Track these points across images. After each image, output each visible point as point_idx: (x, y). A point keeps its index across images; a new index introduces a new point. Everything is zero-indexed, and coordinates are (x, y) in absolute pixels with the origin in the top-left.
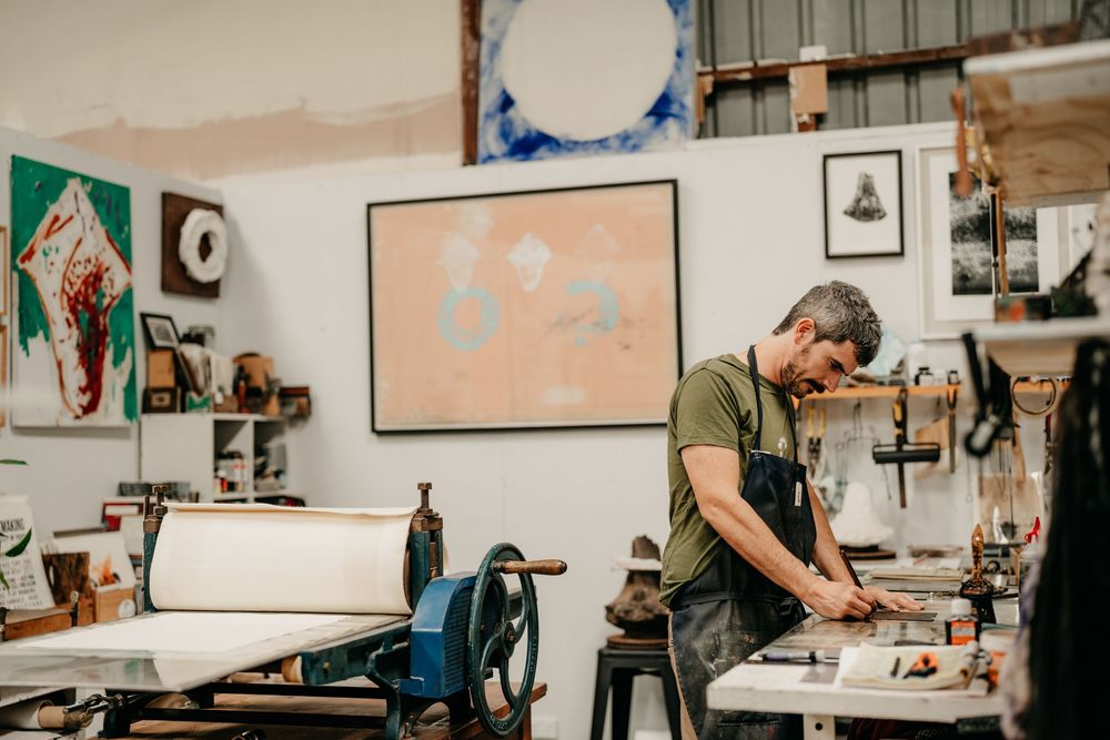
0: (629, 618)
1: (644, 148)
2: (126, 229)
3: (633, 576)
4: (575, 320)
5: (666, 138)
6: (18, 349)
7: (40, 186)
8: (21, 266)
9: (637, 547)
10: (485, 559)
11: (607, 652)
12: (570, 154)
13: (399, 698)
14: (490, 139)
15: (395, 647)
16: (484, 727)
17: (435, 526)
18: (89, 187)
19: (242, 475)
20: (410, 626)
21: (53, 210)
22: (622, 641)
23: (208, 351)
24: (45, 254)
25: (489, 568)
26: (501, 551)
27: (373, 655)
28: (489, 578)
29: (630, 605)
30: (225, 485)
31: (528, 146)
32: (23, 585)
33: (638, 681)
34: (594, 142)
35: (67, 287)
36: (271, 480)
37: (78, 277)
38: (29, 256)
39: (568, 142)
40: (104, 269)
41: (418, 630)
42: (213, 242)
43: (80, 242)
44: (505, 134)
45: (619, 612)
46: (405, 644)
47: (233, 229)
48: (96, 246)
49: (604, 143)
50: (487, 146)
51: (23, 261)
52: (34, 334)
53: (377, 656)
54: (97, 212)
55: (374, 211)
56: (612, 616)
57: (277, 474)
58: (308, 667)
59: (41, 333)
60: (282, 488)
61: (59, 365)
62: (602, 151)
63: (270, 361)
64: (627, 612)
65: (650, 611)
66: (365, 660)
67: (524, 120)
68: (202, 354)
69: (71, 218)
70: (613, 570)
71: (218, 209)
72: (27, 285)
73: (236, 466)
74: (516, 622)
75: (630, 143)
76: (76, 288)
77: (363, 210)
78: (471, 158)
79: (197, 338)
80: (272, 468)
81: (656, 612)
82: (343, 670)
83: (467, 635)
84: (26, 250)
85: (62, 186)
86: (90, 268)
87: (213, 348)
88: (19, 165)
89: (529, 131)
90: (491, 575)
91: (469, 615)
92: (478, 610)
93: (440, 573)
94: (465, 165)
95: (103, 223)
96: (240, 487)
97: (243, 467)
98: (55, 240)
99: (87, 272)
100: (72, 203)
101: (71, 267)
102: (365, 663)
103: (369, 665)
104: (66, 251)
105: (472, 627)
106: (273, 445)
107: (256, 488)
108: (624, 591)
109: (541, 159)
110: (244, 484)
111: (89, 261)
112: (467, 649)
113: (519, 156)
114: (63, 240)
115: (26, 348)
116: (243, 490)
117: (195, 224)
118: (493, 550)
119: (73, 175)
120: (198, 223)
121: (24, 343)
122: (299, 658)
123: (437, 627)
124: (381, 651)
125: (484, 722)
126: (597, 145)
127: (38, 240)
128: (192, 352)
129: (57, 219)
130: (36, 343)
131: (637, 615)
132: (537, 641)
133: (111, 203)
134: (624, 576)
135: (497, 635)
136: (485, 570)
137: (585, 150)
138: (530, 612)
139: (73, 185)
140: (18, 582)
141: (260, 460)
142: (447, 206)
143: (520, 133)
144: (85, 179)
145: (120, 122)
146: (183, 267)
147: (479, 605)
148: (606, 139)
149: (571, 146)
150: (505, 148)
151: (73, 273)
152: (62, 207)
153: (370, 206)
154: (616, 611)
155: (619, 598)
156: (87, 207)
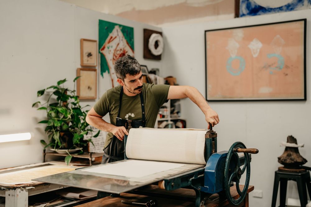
0: (286, 162)
1: (295, 9)
2: (132, 40)
3: (287, 149)
4: (270, 66)
5: (303, 5)
6: (101, 76)
7: (107, 28)
8: (101, 52)
9: (289, 139)
10: (231, 147)
11: (278, 172)
12: (270, 13)
13: (200, 193)
14: (243, 9)
15: (198, 176)
16: (230, 202)
17: (214, 136)
18: (121, 28)
19: (167, 113)
20: (204, 169)
21: (111, 35)
22: (284, 169)
23: (157, 76)
24: (108, 48)
25: (232, 150)
26: (237, 145)
27: (191, 179)
28: (232, 154)
29: (286, 158)
30: (161, 116)
31: (256, 10)
32: (101, 145)
33: (289, 182)
34: (277, 8)
35: (115, 58)
36: (176, 115)
37: (118, 54)
38: (103, 49)
39: (269, 9)
40: (125, 52)
41: (207, 171)
42: (159, 43)
43: (118, 44)
44: (248, 7)
45: (282, 160)
46: (203, 175)
47: (165, 39)
48: (123, 45)
49: (281, 9)
50: (242, 11)
51: (102, 50)
52: (105, 72)
53: (192, 180)
54: (124, 35)
55: (207, 33)
56: (280, 161)
57: (178, 113)
58: (166, 184)
59: (107, 72)
60: (179, 117)
61: (112, 80)
62: (280, 11)
63: (175, 79)
64: (285, 160)
65: (293, 160)
66: (188, 181)
67: (255, 2)
68: (155, 77)
69: (116, 37)
70: (280, 146)
71: (161, 33)
72: (103, 57)
73: (165, 110)
74: (242, 167)
75: (290, 8)
76: (117, 58)
77: (203, 33)
78: (237, 15)
79: (153, 72)
80: (176, 111)
81: (295, 160)
82: (179, 185)
83: (224, 173)
84: (102, 47)
85: (113, 28)
86: (122, 52)
87: (158, 75)
88: (101, 22)
89: (256, 6)
90: (233, 153)
91: (225, 166)
92: (228, 164)
93: (216, 151)
94: (235, 17)
95: (125, 38)
96: (166, 117)
97: (167, 111)
98: (111, 44)
99: (121, 53)
100: (117, 33)
101: (116, 51)
102: (188, 182)
103: (189, 182)
104: (114, 47)
105: (225, 170)
106: (176, 104)
107: (171, 117)
108: (284, 153)
109: (260, 15)
110: (167, 116)
111: (121, 50)
112: (224, 177)
113: (253, 14)
114: (113, 44)
115: (102, 76)
116: (167, 118)
117: (153, 38)
118: (234, 144)
119: (116, 24)
120: (154, 38)
121: (102, 74)
122: (164, 182)
123: (213, 170)
124: (193, 178)
125: (229, 201)
126: (278, 9)
127: (106, 45)
128: (152, 76)
129: (112, 38)
130: (106, 74)
131: (288, 161)
132: (250, 174)
133: (128, 32)
134: (284, 148)
135: (235, 172)
136: (231, 151)
137: (274, 11)
138: (247, 164)
139: (117, 27)
140: (100, 144)
141: (172, 109)
142: (229, 31)
143: (253, 7)
144: (120, 26)
145: (134, 9)
146: (149, 51)
147: (228, 163)
148: (282, 7)
149: (270, 10)
150: (248, 12)
151: (116, 53)
152: (113, 34)
153: (206, 31)
154: (281, 159)
155: (282, 155)
156: (121, 34)
